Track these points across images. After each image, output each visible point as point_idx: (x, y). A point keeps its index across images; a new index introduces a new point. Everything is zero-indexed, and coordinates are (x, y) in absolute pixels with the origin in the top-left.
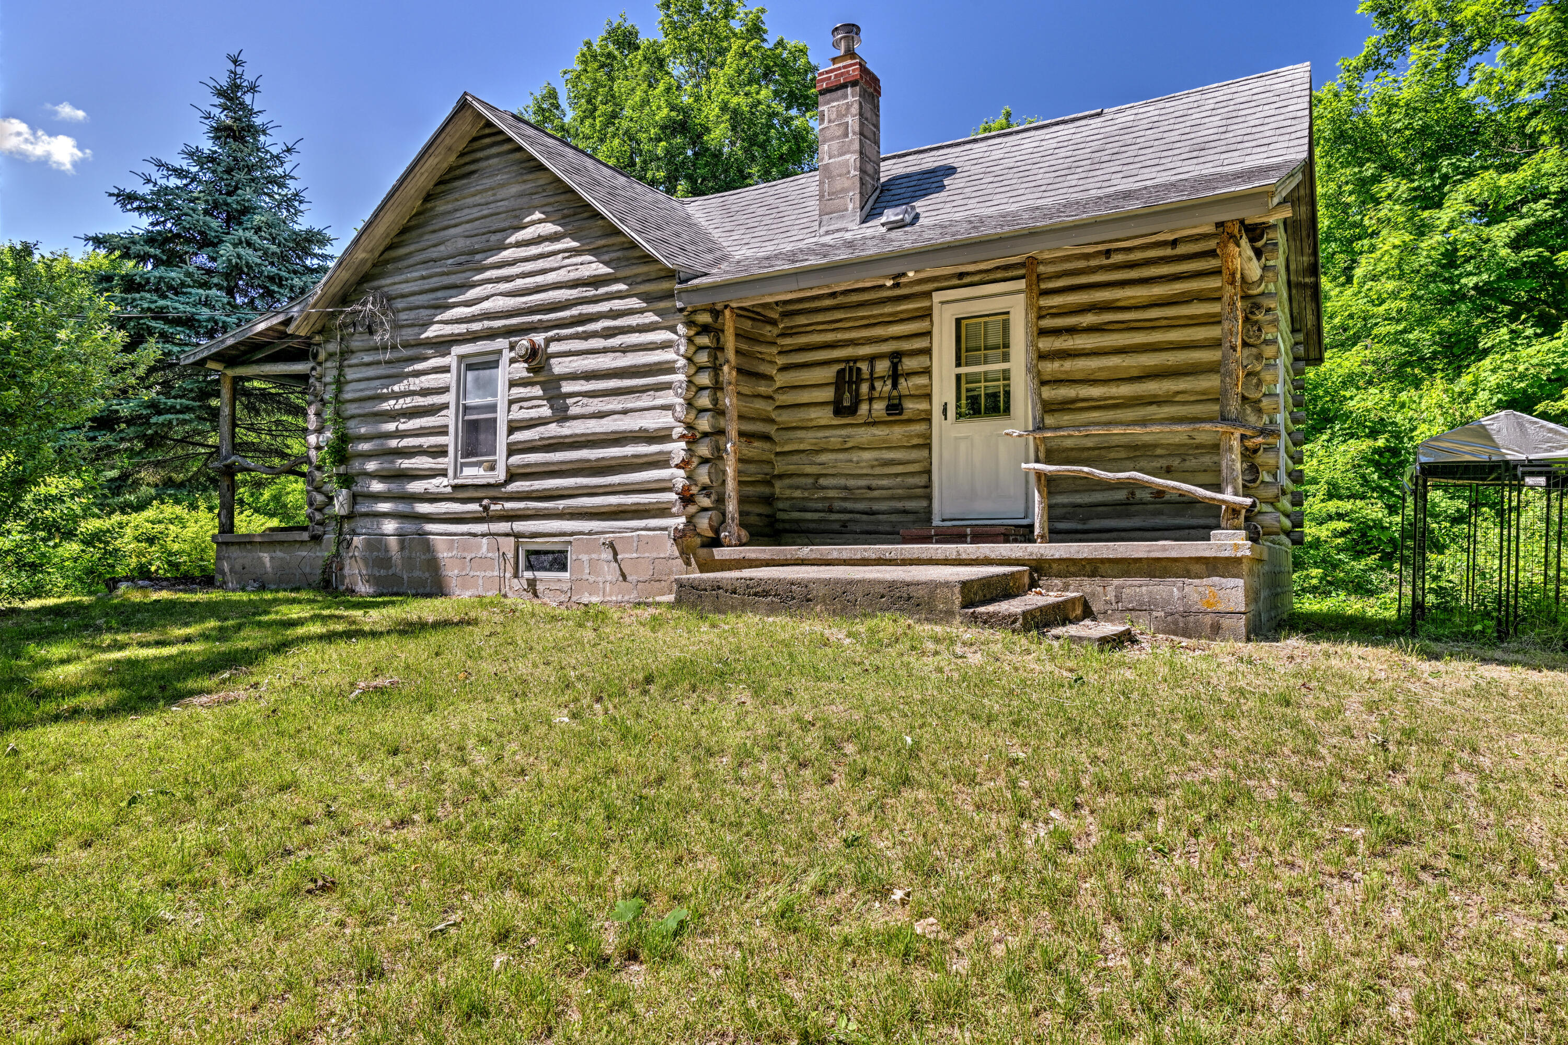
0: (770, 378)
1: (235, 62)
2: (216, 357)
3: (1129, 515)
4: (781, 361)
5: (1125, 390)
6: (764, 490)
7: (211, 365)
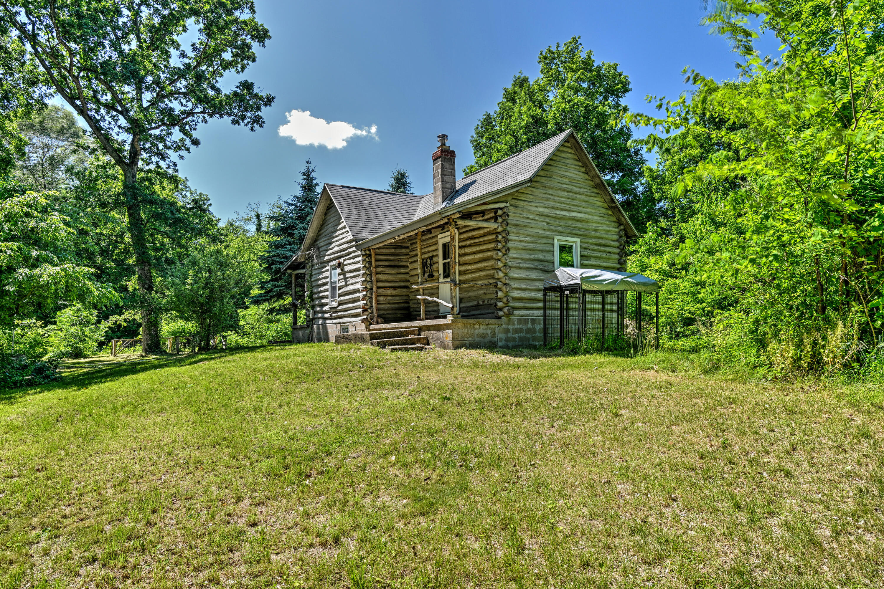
0: (407, 267)
1: (308, 163)
2: (289, 268)
3: (478, 309)
4: (410, 260)
5: (475, 267)
6: (406, 305)
7: (288, 271)
